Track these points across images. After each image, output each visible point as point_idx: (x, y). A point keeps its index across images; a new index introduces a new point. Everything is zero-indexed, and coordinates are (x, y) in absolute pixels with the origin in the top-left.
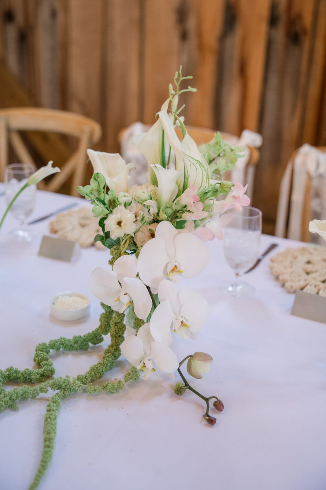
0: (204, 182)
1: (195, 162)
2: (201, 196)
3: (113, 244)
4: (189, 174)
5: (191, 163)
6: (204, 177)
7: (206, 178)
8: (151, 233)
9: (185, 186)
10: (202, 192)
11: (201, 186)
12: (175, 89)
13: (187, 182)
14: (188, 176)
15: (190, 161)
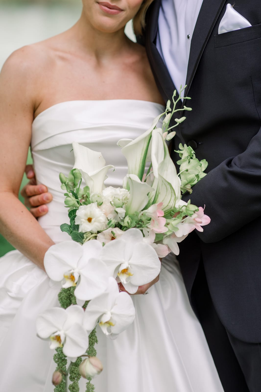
0: (171, 203)
1: (167, 184)
2: (167, 213)
3: (78, 237)
4: (160, 192)
5: (163, 184)
6: (172, 198)
7: (173, 200)
8: (113, 235)
9: (155, 201)
10: (169, 210)
11: (168, 205)
12: (172, 106)
13: (157, 198)
14: (159, 193)
15: (163, 181)
